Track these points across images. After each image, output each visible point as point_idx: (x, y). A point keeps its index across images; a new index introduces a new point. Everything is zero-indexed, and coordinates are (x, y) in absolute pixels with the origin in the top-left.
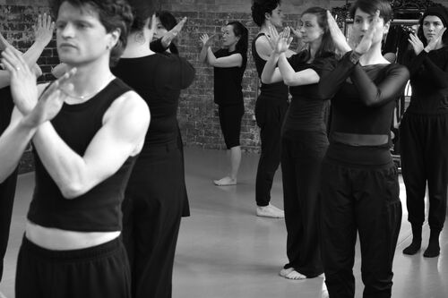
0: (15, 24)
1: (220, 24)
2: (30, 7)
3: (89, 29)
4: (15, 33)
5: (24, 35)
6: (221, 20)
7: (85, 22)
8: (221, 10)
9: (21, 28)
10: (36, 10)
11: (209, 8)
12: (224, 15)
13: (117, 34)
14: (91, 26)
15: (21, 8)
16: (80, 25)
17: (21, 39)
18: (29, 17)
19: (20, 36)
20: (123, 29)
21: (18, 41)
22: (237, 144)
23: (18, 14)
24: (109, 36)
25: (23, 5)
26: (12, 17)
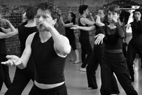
0: (3, 11)
1: (68, 10)
2: (8, 5)
3: (47, 18)
4: (3, 13)
5: (6, 14)
6: (68, 9)
7: (46, 16)
8: (68, 6)
9: (5, 12)
10: (10, 6)
11: (64, 5)
12: (69, 7)
13: (56, 20)
14: (48, 17)
15: (5, 6)
16: (45, 17)
17: (5, 15)
18: (8, 9)
19: (5, 14)
20: (58, 18)
21: (4, 16)
22: (76, 49)
23: (4, 8)
24: (54, 20)
25: (6, 4)
26: (2, 8)
